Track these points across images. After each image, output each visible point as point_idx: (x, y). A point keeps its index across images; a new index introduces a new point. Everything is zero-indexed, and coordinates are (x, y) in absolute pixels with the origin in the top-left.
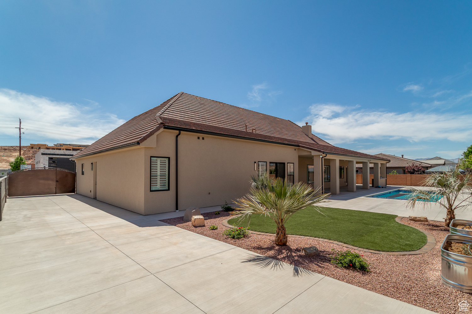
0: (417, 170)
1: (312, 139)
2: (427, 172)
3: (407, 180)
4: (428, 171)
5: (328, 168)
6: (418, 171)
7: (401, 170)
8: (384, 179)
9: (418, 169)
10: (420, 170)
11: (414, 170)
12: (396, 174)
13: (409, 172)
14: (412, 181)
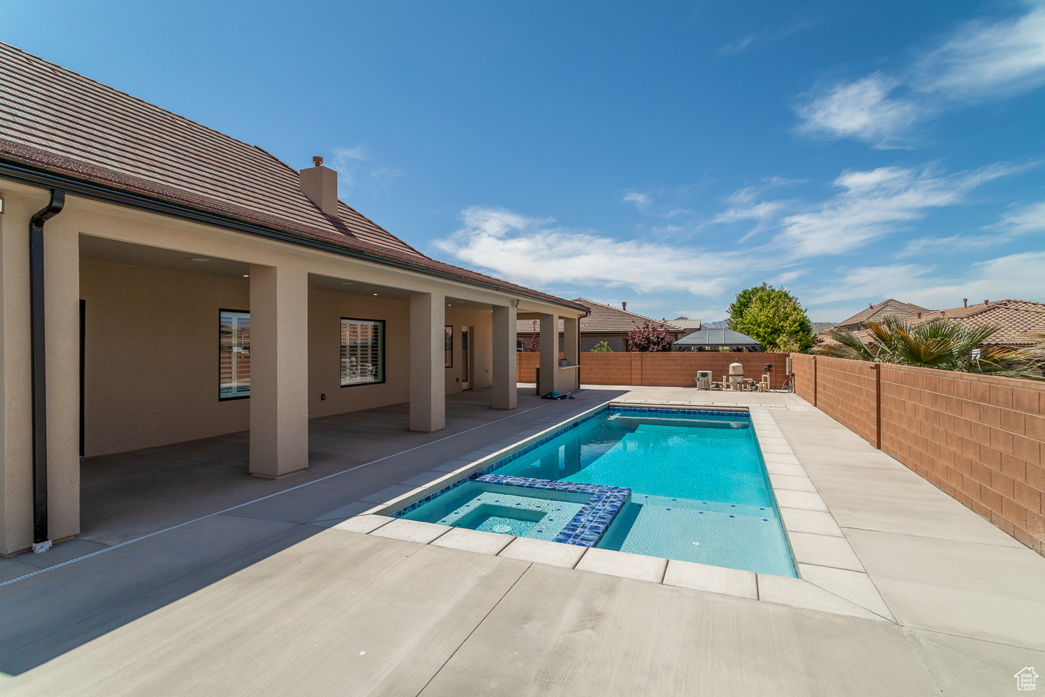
0: (655, 340)
1: (336, 222)
2: (678, 344)
3: (631, 369)
4: (679, 342)
5: (375, 328)
6: (658, 344)
7: (620, 340)
8: (574, 368)
9: (658, 338)
10: (662, 339)
11: (648, 339)
12: (608, 350)
13: (637, 345)
14: (644, 372)
